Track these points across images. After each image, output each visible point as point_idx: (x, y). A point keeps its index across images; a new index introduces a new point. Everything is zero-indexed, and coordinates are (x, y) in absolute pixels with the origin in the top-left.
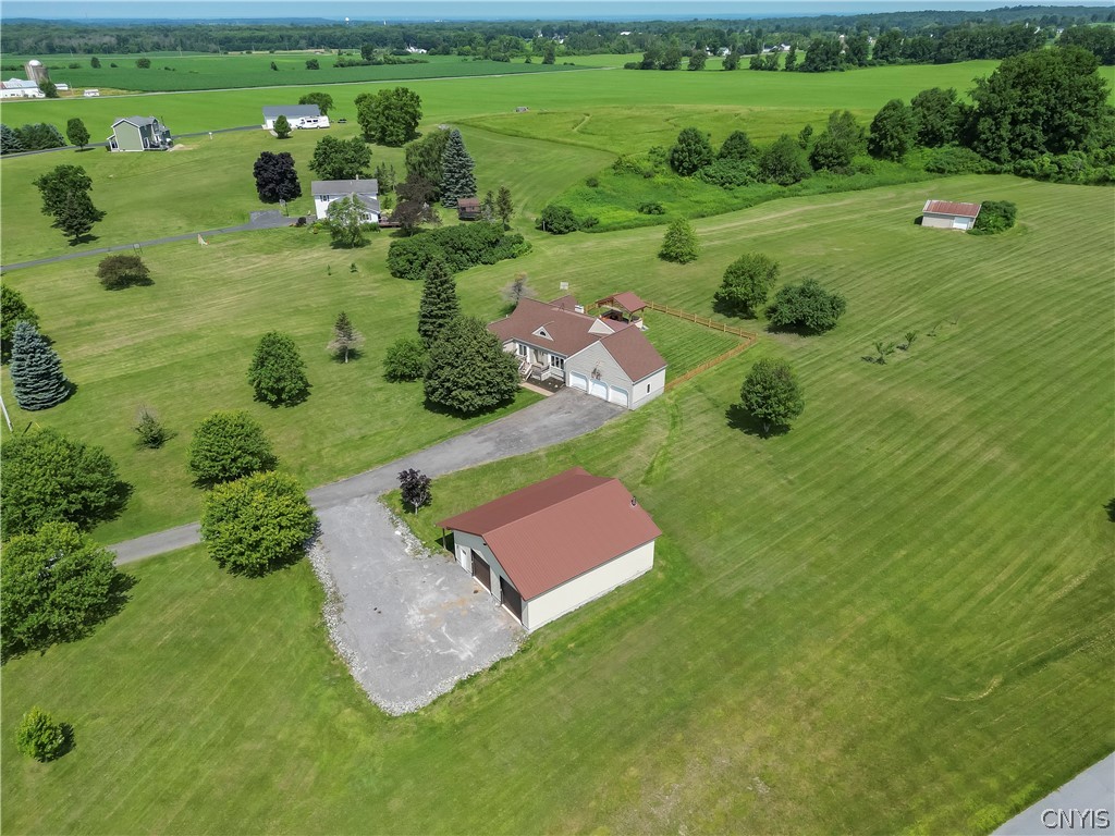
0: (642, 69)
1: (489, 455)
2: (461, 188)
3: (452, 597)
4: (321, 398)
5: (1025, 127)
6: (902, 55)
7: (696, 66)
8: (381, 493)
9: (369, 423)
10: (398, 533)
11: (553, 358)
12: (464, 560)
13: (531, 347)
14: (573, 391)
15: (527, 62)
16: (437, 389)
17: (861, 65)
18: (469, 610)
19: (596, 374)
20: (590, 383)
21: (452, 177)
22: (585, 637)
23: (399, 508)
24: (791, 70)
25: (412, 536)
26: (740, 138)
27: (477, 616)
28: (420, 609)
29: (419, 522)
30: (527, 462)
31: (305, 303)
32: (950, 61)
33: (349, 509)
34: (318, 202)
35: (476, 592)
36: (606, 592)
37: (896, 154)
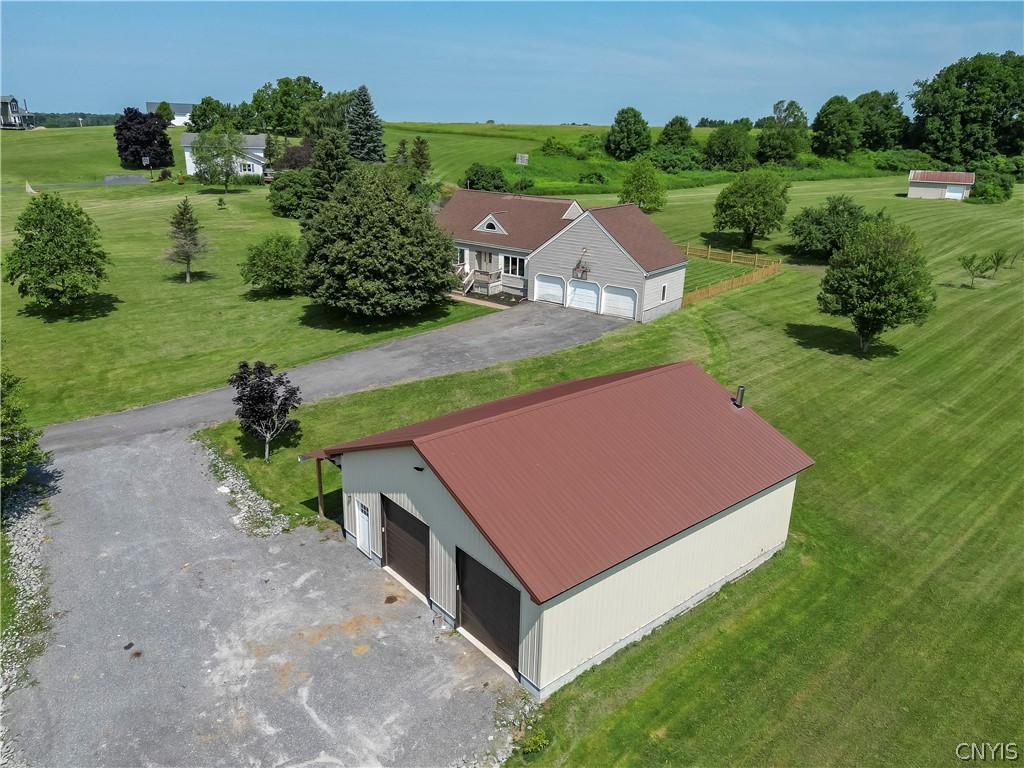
1: (412, 371)
2: (367, 153)
3: (334, 614)
4: (132, 314)
5: (976, 127)
8: (201, 426)
9: (204, 340)
10: (224, 490)
11: (507, 259)
12: (364, 528)
13: (471, 247)
14: (542, 303)
16: (321, 281)
18: (374, 643)
19: (581, 273)
20: (570, 289)
21: (357, 140)
22: (687, 708)
23: (233, 448)
25: (253, 495)
26: (681, 124)
27: (397, 660)
28: (248, 645)
29: (272, 472)
30: (482, 380)
31: (146, 231)
33: (131, 450)
34: (188, 154)
35: (391, 600)
36: (703, 596)
37: (843, 152)
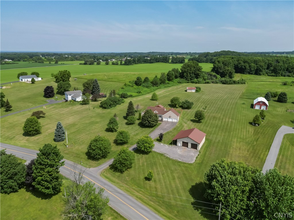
0: (84, 64)
5: (191, 74)
6: (143, 62)
7: (99, 64)
11: (159, 116)
12: (179, 144)
14: (165, 121)
15: (50, 63)
17: (136, 64)
19: (170, 117)
20: (168, 119)
24: (122, 65)
26: (147, 78)
32: (153, 63)
34: (69, 96)
35: (185, 148)
37: (172, 80)
